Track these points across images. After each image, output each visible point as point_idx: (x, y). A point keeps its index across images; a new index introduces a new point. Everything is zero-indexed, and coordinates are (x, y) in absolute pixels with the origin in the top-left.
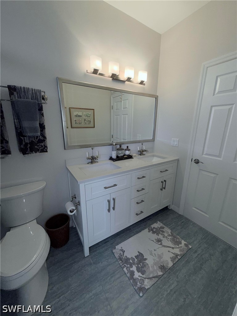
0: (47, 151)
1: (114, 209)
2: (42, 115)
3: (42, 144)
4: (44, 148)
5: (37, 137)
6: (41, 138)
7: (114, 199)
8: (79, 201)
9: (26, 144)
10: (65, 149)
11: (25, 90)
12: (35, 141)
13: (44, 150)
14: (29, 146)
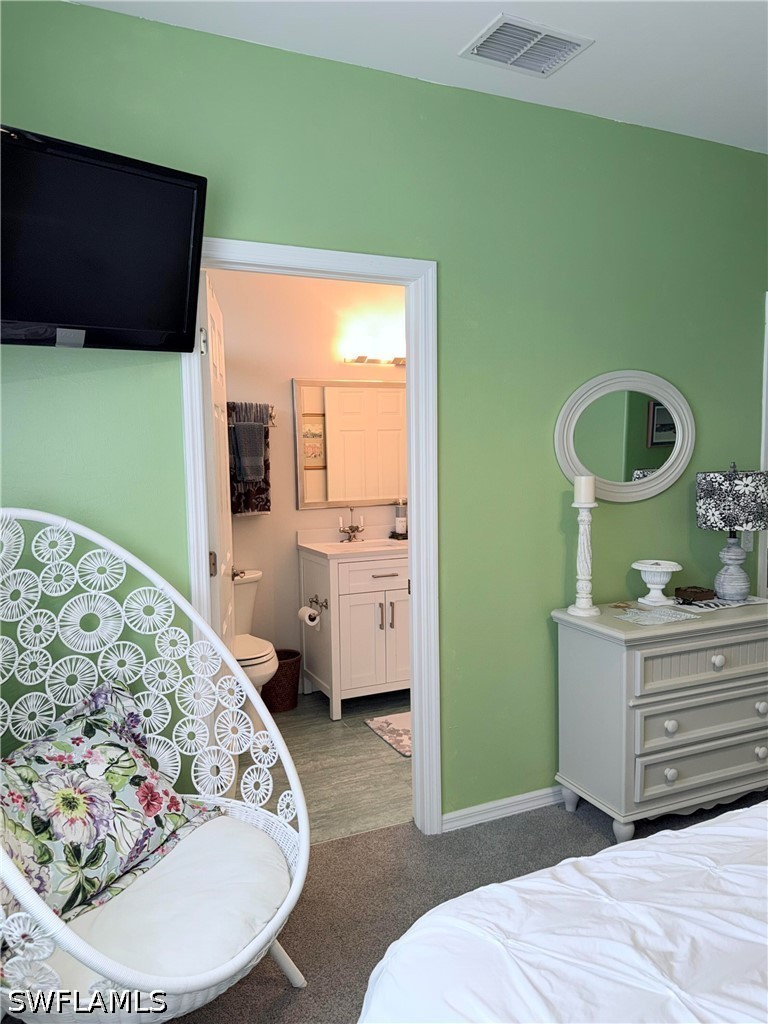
0: (269, 510)
1: (392, 625)
2: (267, 445)
3: (263, 496)
4: (266, 504)
5: (257, 483)
6: (263, 485)
7: (392, 604)
8: (326, 601)
9: (240, 495)
10: (297, 508)
11: (248, 408)
12: (253, 489)
13: (265, 506)
14: (244, 498)
